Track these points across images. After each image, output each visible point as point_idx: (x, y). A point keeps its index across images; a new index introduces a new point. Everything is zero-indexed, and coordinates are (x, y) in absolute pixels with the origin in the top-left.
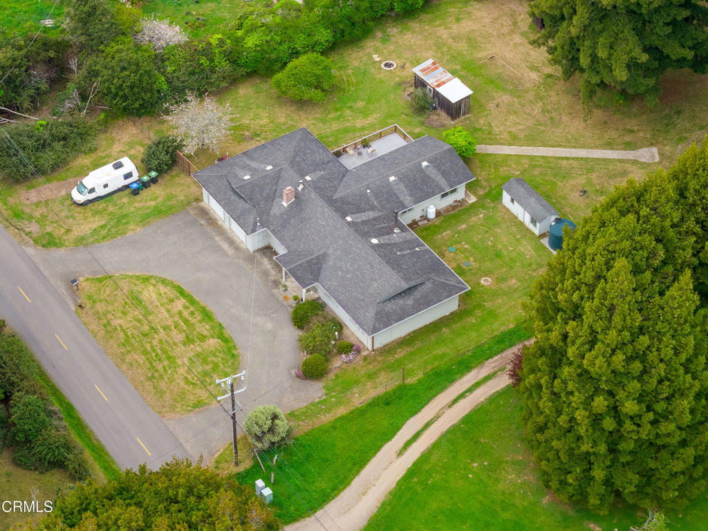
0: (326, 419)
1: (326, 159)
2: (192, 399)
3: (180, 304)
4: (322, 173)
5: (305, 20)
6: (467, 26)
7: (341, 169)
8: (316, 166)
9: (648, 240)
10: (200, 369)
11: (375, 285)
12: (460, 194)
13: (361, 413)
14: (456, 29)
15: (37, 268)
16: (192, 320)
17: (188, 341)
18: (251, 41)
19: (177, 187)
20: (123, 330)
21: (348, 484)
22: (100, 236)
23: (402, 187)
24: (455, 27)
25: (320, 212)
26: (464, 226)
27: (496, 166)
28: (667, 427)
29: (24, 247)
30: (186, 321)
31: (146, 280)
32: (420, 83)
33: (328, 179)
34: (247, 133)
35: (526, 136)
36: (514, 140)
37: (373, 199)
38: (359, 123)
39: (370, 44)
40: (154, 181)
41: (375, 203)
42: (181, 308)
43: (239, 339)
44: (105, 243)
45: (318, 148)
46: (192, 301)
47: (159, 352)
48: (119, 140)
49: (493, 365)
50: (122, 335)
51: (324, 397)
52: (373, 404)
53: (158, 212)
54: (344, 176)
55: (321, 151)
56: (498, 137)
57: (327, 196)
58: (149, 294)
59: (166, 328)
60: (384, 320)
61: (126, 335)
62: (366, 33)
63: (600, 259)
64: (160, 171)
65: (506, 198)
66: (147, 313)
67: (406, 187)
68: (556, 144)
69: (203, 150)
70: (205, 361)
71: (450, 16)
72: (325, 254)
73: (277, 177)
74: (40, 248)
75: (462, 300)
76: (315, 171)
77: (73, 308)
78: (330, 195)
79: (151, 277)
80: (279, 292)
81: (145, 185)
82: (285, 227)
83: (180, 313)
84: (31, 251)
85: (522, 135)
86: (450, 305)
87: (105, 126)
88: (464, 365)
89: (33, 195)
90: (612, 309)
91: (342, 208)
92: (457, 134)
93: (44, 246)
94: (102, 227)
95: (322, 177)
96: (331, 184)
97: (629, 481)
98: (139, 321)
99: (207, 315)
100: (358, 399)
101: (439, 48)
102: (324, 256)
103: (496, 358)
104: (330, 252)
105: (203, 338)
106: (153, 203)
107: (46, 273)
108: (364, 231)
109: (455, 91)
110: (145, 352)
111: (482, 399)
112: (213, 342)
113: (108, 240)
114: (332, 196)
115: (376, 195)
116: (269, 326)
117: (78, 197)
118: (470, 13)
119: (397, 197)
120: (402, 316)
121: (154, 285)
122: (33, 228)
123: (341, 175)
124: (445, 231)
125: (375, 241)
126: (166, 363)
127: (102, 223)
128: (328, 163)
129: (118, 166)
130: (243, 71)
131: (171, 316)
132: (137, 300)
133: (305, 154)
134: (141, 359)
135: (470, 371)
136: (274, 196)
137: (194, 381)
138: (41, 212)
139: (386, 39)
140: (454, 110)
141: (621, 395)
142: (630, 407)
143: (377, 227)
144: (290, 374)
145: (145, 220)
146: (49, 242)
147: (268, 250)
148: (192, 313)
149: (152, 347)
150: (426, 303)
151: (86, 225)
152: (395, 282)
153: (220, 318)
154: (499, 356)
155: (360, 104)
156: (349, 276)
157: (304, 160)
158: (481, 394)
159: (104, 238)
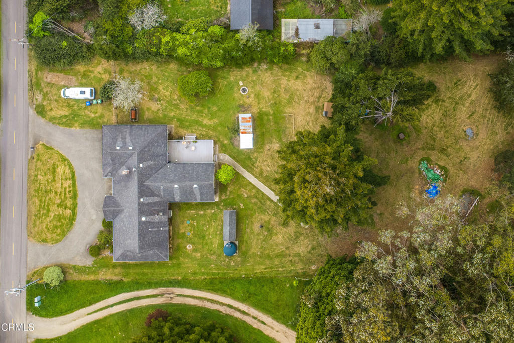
0: (84, 278)
2: (44, 236)
4: (152, 163)
6: (298, 85)
7: (164, 162)
8: (152, 157)
10: (55, 223)
11: (129, 241)
14: (291, 84)
15: (28, 124)
16: (68, 196)
17: (59, 206)
20: (40, 184)
21: (72, 312)
22: (62, 121)
23: (178, 192)
24: (292, 81)
26: (202, 212)
27: (241, 186)
29: (30, 108)
30: (65, 194)
31: (64, 160)
33: (151, 168)
34: (157, 96)
35: (266, 176)
36: (260, 175)
37: (162, 191)
38: (206, 121)
39: (247, 69)
41: (162, 193)
42: (67, 186)
43: (79, 217)
44: (61, 127)
46: (74, 184)
47: (46, 204)
48: (102, 64)
49: (161, 291)
50: (38, 185)
51: (91, 266)
54: (162, 168)
55: (163, 146)
56: (255, 169)
57: (142, 181)
58: (61, 170)
59: (56, 193)
61: (39, 187)
66: (54, 180)
67: (180, 192)
68: (274, 189)
70: (60, 220)
71: (296, 72)
72: (123, 210)
74: (35, 112)
76: (148, 161)
77: (29, 157)
78: (144, 180)
79: (67, 160)
82: (118, 183)
83: (65, 188)
84: (31, 112)
85: (265, 174)
88: (150, 285)
89: (50, 77)
91: (144, 191)
93: (37, 112)
94: (66, 116)
96: (150, 173)
98: (48, 182)
99: (75, 197)
100: (102, 276)
101: (275, 92)
103: (164, 288)
104: (125, 211)
105: (66, 208)
106: (93, 115)
107: (30, 130)
108: (143, 211)
110: (41, 201)
111: (145, 305)
112: (68, 212)
113: (63, 126)
114: (144, 182)
115: (164, 190)
116: (94, 217)
118: (306, 76)
119: (174, 195)
121: (65, 166)
122: (40, 98)
124: (193, 210)
125: (143, 219)
126: (45, 211)
127: (67, 114)
131: (61, 188)
132: (54, 170)
134: (38, 203)
135: (150, 289)
136: (124, 164)
137: (49, 228)
138: (47, 90)
139: (256, 70)
143: (152, 208)
144: (86, 247)
145: (84, 124)
146: (41, 111)
148: (70, 192)
149: (45, 200)
153: (79, 201)
154: (166, 288)
155: (215, 109)
156: (124, 228)
159: (62, 124)
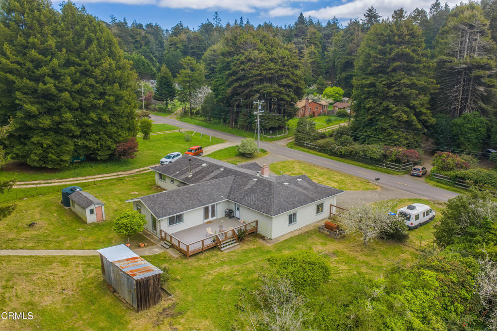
1: (246, 198)
4: (246, 188)
7: (233, 197)
8: (252, 190)
33: (241, 185)
45: (255, 204)
54: (230, 193)
55: (252, 203)
57: (238, 175)
76: (252, 186)
78: (237, 177)
95: (245, 185)
96: (238, 183)
114: (235, 176)
123: (232, 193)
125: (204, 165)
128: (244, 196)
133: (263, 195)
143: (204, 173)
157: (262, 190)
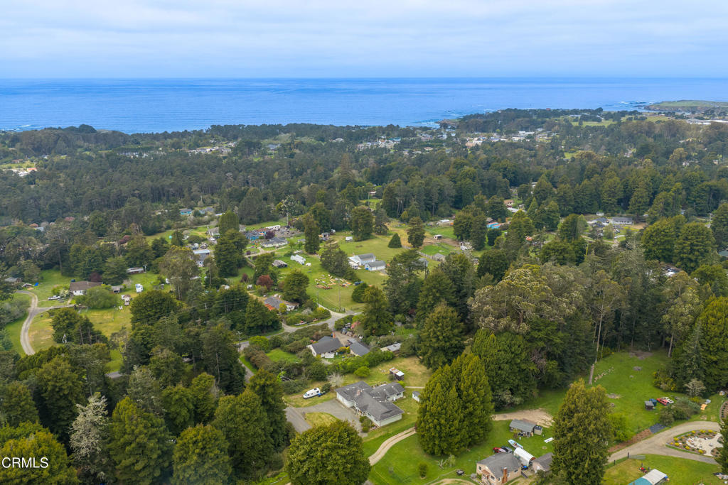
0: (368, 440)
1: (368, 386)
3: (331, 418)
4: (367, 389)
5: (363, 360)
6: (403, 363)
9: (445, 380)
11: (381, 411)
12: (401, 396)
13: (377, 439)
14: (400, 364)
15: (294, 411)
18: (349, 364)
19: (331, 395)
22: (310, 405)
25: (367, 397)
26: (403, 402)
27: (411, 390)
28: (452, 429)
29: (291, 408)
31: (322, 413)
32: (391, 373)
38: (376, 382)
39: (378, 367)
40: (324, 394)
45: (366, 385)
46: (334, 417)
48: (316, 385)
51: (368, 436)
52: (380, 437)
53: (325, 400)
54: (373, 390)
56: (411, 385)
57: (368, 393)
58: (323, 416)
60: (383, 418)
62: (378, 364)
63: (434, 385)
64: (326, 392)
65: (413, 395)
66: (323, 420)
69: (337, 387)
71: (399, 361)
73: (356, 389)
75: (403, 416)
76: (365, 388)
77: (304, 419)
79: (324, 413)
80: (356, 415)
81: (322, 395)
82: (357, 401)
83: (331, 420)
84: (293, 408)
86: (399, 417)
87: (312, 383)
89: (293, 397)
90: (437, 396)
91: (372, 395)
92: (401, 382)
93: (296, 407)
96: (369, 391)
97: (444, 445)
98: (321, 421)
100: (376, 437)
101: (396, 366)
102: (367, 406)
104: (369, 405)
106: (324, 398)
107: (297, 412)
108: (378, 400)
109: (400, 374)
113: (312, 406)
114: (370, 393)
115: (381, 393)
117: (305, 396)
118: (404, 361)
120: (387, 417)
122: (293, 404)
124: (398, 403)
127: (311, 403)
129: (315, 389)
130: (346, 371)
131: (329, 420)
132: (320, 417)
133: (363, 385)
135: (404, 431)
136: (356, 393)
138: (295, 400)
139: (382, 366)
140: (399, 378)
141: (440, 419)
142: (443, 421)
143: (381, 399)
145: (322, 402)
146: (298, 406)
147: (353, 407)
150: (393, 415)
151: (307, 403)
152: (386, 409)
156: (374, 409)
158: (407, 436)
